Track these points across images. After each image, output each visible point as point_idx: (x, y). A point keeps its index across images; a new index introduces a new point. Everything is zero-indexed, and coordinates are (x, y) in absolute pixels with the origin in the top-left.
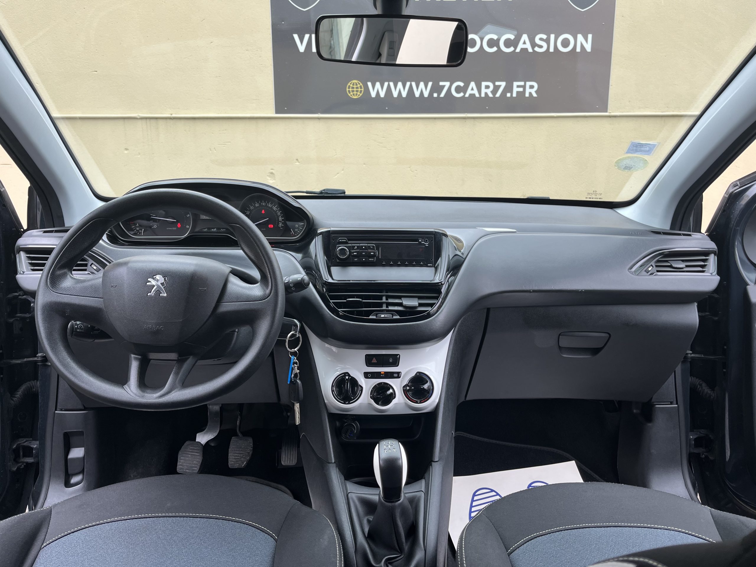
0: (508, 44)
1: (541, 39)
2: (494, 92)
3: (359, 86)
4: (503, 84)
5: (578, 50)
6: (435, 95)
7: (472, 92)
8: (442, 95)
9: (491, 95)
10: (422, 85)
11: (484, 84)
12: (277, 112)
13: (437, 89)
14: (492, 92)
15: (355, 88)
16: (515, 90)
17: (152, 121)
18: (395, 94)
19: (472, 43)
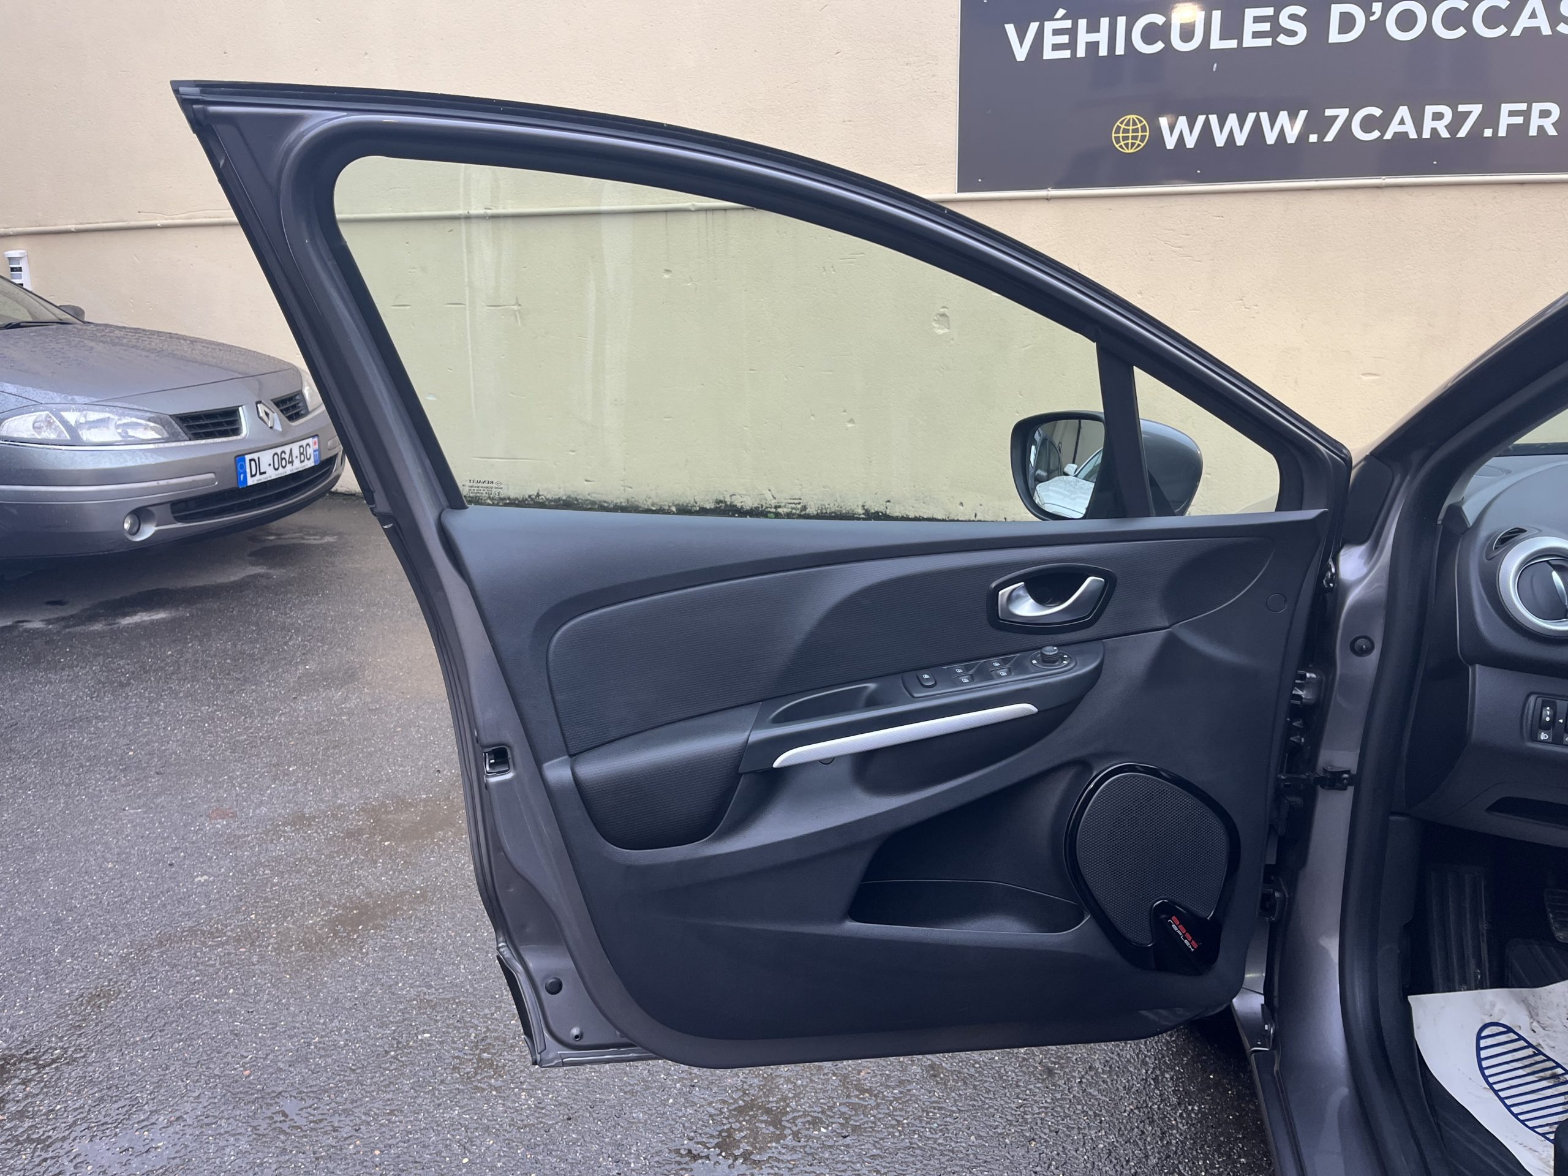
0: (1491, 18)
2: (1455, 126)
3: (1139, 126)
4: (1476, 109)
6: (1313, 138)
7: (1401, 129)
8: (1329, 137)
9: (1445, 134)
10: (1283, 117)
11: (1430, 110)
12: (961, 189)
13: (1318, 124)
14: (1448, 127)
15: (1131, 131)
16: (1505, 121)
17: (720, 215)
18: (1220, 140)
19: (1405, 21)
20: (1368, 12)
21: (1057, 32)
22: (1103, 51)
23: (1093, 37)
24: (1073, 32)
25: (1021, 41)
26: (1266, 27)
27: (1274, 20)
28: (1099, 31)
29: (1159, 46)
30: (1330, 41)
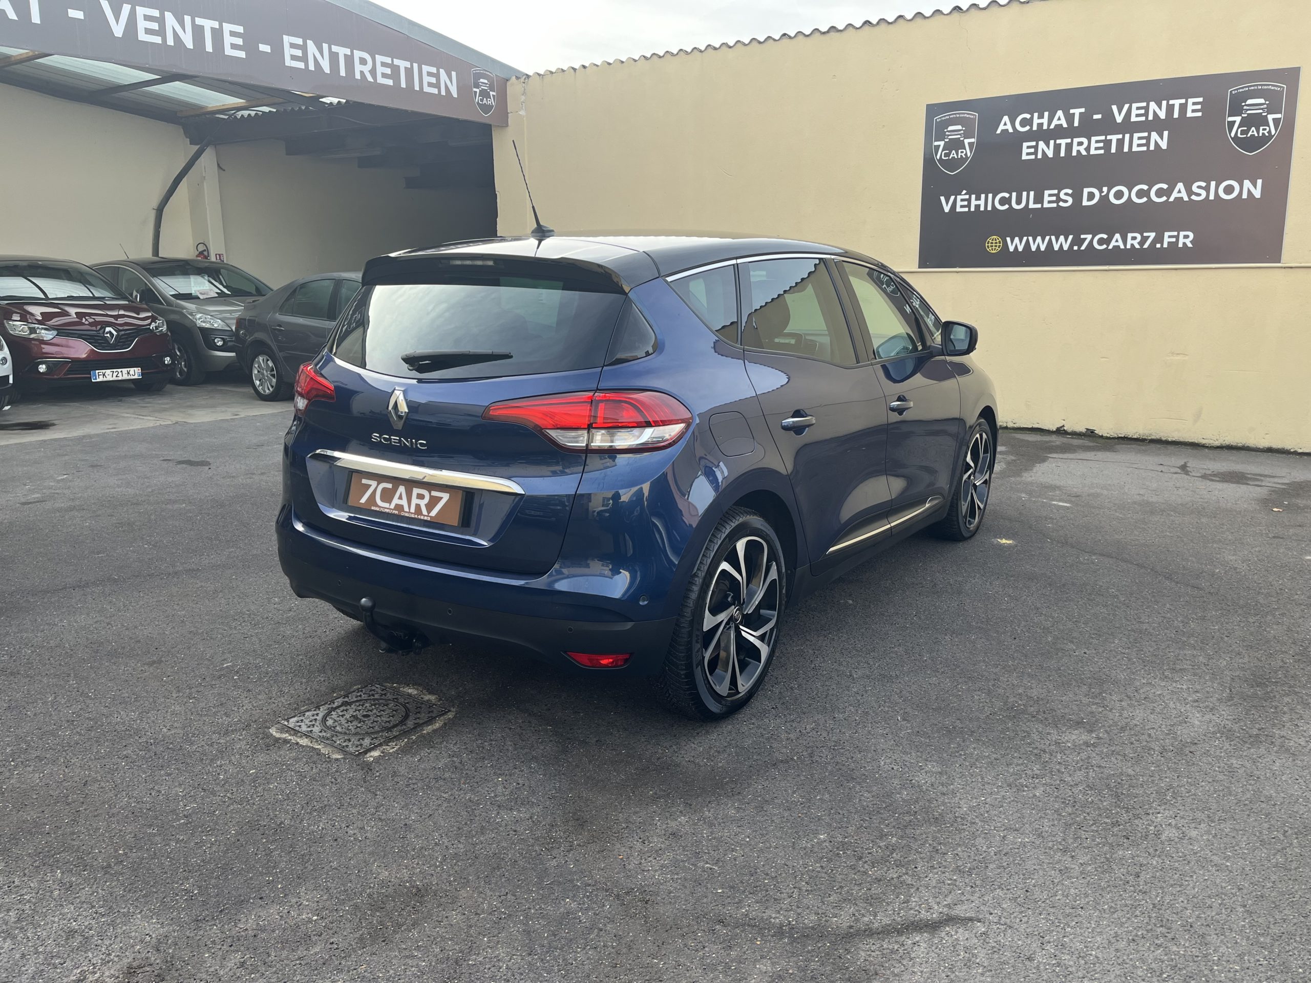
0: (1159, 193)
1: (1199, 187)
2: (1142, 243)
3: (998, 241)
4: (1152, 235)
5: (1245, 196)
6: (1076, 248)
7: (1116, 244)
8: (1083, 248)
9: (1137, 246)
10: (1062, 238)
11: (1130, 235)
12: (920, 267)
13: (1078, 241)
14: (1139, 243)
15: (994, 243)
16: (1166, 240)
18: (1034, 248)
19: (1119, 195)
20: (1101, 191)
21: (962, 200)
22: (982, 209)
23: (978, 202)
24: (969, 200)
25: (947, 203)
26: (1054, 198)
27: (1058, 195)
28: (980, 200)
29: (1007, 206)
30: (1084, 204)
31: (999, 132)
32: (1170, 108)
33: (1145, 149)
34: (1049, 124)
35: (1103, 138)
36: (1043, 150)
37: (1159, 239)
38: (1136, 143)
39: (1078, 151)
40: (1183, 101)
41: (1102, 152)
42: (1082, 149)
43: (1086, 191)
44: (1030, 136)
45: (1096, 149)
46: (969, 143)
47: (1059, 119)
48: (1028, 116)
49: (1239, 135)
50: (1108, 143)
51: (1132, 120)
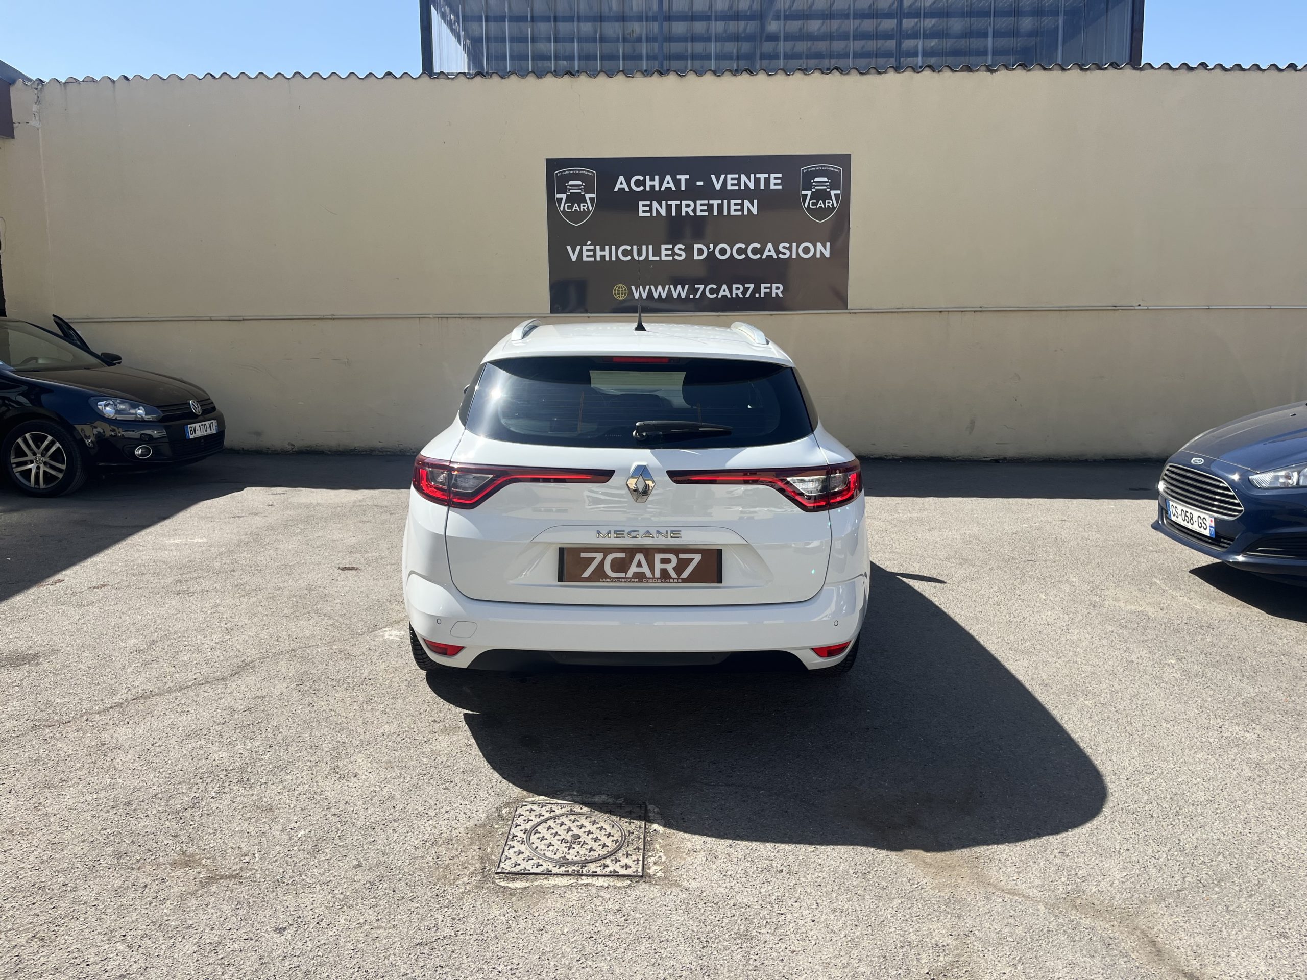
0: (755, 251)
1: (784, 247)
2: (744, 293)
3: (624, 289)
4: (752, 286)
5: (818, 256)
6: (691, 296)
7: (724, 293)
8: (698, 296)
9: (741, 296)
10: (679, 287)
11: (734, 286)
12: (552, 312)
13: (693, 291)
14: (742, 293)
15: (621, 291)
16: (763, 291)
17: (445, 320)
18: (656, 296)
19: (723, 252)
20: (708, 248)
21: (588, 250)
22: (607, 259)
23: (603, 253)
24: (594, 251)
25: (574, 253)
26: (670, 252)
27: (673, 249)
28: (604, 251)
29: (629, 258)
30: (695, 259)
31: (616, 190)
32: (757, 181)
33: (740, 213)
34: (660, 186)
35: (706, 202)
36: (657, 209)
37: (757, 290)
38: (733, 208)
39: (687, 212)
40: (767, 175)
41: (706, 214)
42: (690, 210)
43: (696, 247)
44: (644, 195)
45: (701, 211)
46: (590, 198)
47: (668, 183)
48: (641, 178)
49: (811, 206)
50: (710, 207)
51: (728, 189)
